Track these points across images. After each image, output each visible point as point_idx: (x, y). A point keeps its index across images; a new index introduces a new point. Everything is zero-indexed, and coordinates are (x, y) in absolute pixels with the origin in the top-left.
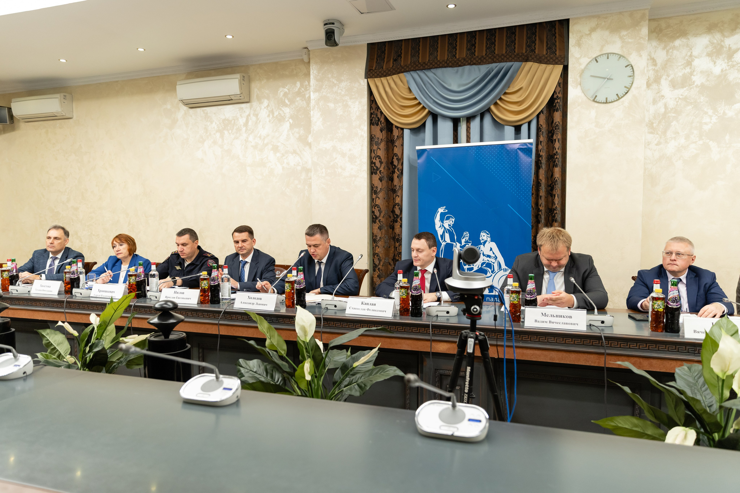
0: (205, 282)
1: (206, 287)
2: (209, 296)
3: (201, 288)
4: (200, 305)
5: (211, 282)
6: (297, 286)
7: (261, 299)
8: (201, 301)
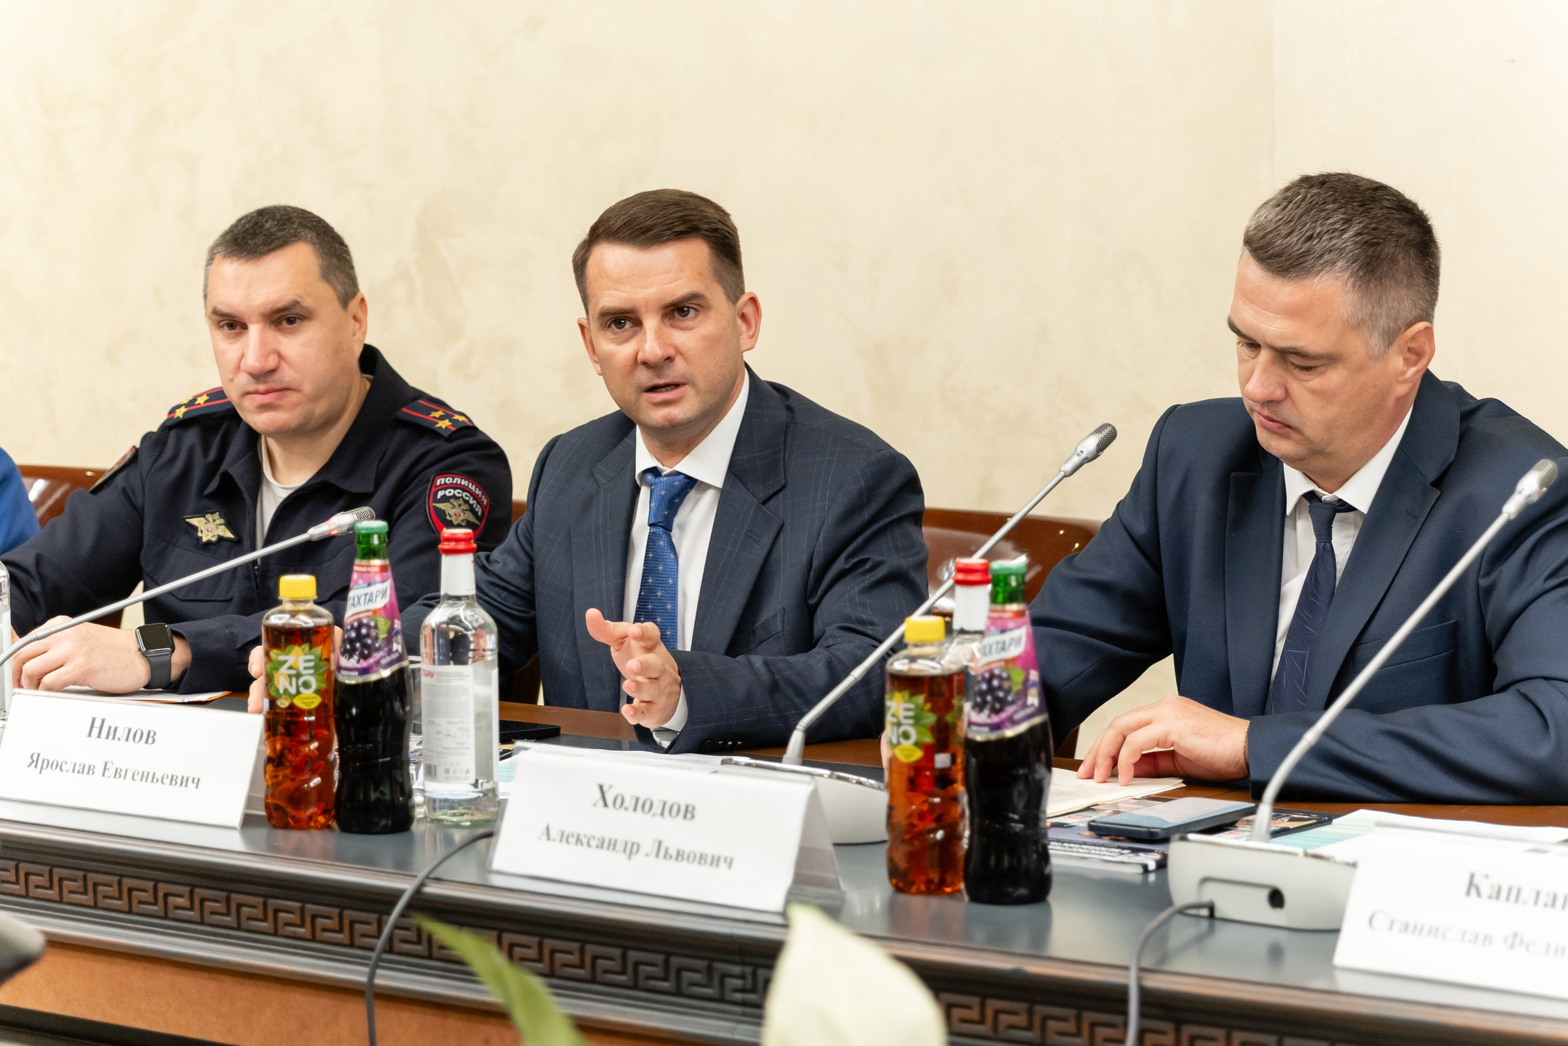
0: (298, 657)
1: (309, 700)
2: (331, 765)
3: (273, 703)
4: (262, 833)
5: (344, 662)
6: (976, 717)
7: (688, 812)
8: (267, 807)
